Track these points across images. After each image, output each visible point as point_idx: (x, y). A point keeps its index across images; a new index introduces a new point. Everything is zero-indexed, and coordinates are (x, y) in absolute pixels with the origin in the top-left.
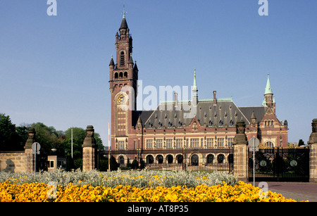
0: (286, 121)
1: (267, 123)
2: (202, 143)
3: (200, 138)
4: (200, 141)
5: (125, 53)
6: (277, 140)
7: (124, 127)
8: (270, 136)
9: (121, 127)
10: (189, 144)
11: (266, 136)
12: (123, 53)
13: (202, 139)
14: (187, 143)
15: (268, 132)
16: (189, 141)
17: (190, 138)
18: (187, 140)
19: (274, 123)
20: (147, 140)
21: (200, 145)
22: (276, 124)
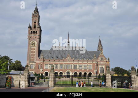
0: (108, 58)
1: (101, 59)
2: (72, 67)
3: (71, 64)
4: (71, 66)
5: (36, 22)
6: (105, 66)
7: (34, 57)
8: (102, 65)
9: (32, 57)
10: (66, 67)
11: (100, 64)
12: (35, 22)
13: (72, 65)
14: (65, 67)
15: (101, 63)
16: (66, 65)
17: (66, 64)
18: (65, 65)
19: (104, 59)
20: (46, 64)
21: (71, 68)
22: (105, 59)
